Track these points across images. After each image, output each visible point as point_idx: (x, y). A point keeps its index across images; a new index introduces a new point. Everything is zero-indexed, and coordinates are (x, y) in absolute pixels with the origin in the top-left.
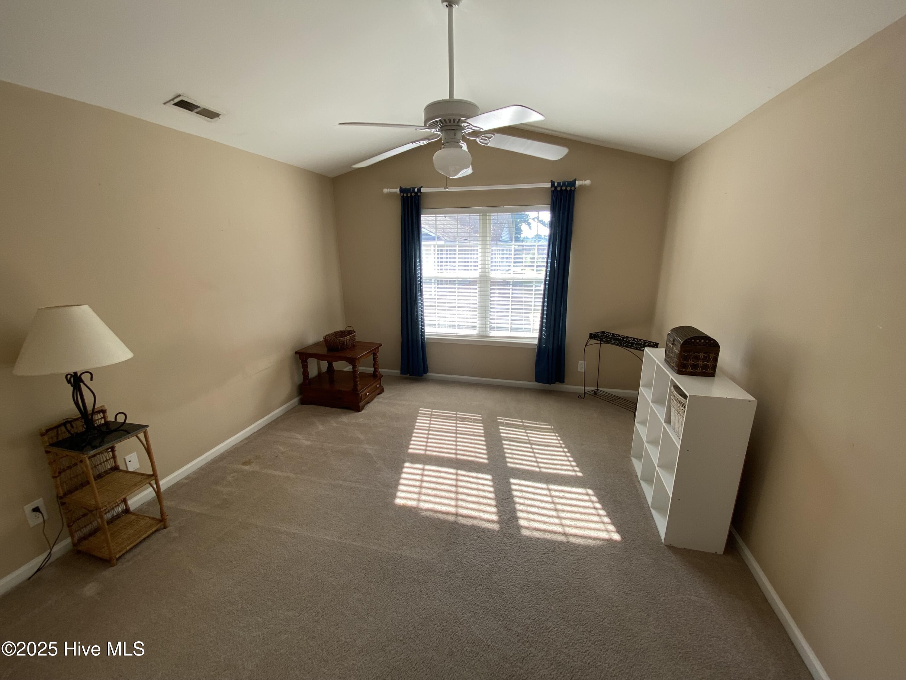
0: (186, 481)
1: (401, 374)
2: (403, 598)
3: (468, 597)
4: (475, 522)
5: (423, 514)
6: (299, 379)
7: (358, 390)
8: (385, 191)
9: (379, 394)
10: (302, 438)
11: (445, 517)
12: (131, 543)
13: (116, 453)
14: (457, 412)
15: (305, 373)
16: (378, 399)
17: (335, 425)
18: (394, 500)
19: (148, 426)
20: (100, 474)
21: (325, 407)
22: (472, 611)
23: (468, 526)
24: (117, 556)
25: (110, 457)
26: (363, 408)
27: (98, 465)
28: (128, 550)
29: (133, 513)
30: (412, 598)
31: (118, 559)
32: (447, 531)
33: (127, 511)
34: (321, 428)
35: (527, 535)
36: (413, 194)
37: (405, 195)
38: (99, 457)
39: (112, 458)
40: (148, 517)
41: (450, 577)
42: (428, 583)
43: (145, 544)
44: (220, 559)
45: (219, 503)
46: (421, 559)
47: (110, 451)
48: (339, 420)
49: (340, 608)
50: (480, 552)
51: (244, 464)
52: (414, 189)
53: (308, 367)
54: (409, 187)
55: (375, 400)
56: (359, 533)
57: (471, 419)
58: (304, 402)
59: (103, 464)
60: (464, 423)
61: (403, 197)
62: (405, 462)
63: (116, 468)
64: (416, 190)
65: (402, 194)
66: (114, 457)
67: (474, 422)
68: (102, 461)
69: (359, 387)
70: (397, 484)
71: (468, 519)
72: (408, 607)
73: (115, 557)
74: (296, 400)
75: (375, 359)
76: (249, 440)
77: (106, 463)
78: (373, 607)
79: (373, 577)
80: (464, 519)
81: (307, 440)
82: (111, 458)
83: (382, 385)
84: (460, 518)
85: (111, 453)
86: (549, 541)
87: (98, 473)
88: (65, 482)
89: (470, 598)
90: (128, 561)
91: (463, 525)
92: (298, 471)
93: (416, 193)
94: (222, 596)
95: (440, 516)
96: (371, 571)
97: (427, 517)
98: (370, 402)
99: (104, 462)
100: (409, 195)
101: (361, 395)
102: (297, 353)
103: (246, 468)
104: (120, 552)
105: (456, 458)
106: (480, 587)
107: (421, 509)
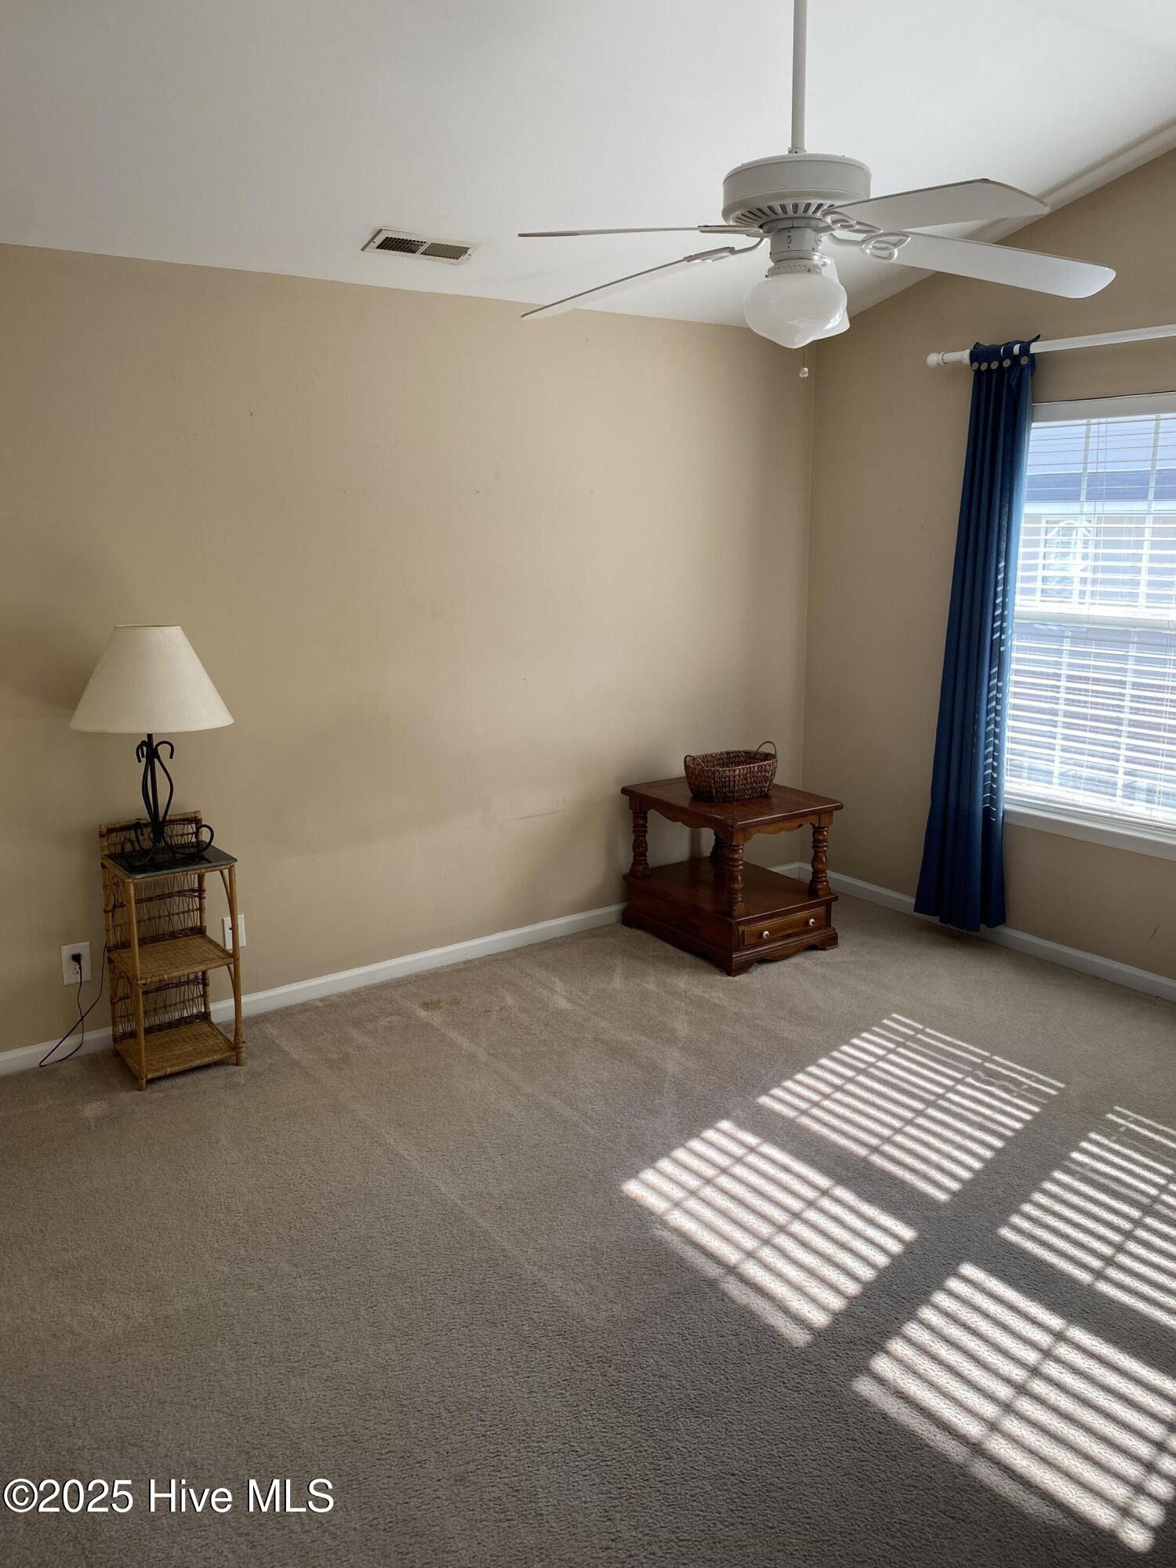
0: (319, 1004)
1: (916, 909)
2: (471, 1347)
3: (590, 1418)
4: (758, 1304)
5: (658, 1233)
6: (624, 859)
7: (735, 914)
8: (933, 359)
9: (813, 947)
10: (563, 993)
11: (701, 1262)
12: (176, 1065)
13: (206, 902)
14: (993, 1055)
15: (639, 847)
16: (803, 960)
17: (651, 987)
18: (625, 1181)
19: (236, 860)
20: (173, 932)
21: (663, 943)
22: (572, 1444)
23: (733, 1302)
24: (149, 1076)
25: (195, 908)
26: (744, 968)
27: (173, 915)
28: (168, 1073)
29: (211, 1024)
30: (487, 1357)
31: (151, 1081)
32: (676, 1287)
33: (205, 1016)
34: (618, 983)
35: (864, 1393)
36: (1007, 363)
37: (984, 367)
38: (177, 901)
39: (197, 909)
40: (223, 1035)
41: (590, 1367)
42: (538, 1352)
43: (194, 1077)
44: (267, 1143)
45: (335, 1056)
46: (568, 1307)
47: (196, 896)
48: (668, 980)
49: (359, 1302)
50: (707, 1362)
51: (426, 1006)
52: (1009, 348)
53: (646, 832)
54: (1000, 344)
55: (795, 960)
56: (504, 1206)
57: (1019, 1084)
58: (629, 919)
59: (182, 915)
60: (986, 1087)
61: (978, 373)
62: (726, 1116)
63: (200, 931)
64: (1016, 349)
65: (976, 365)
66: (201, 909)
67: (1020, 1096)
68: (181, 910)
69: (739, 907)
70: (666, 1151)
71: (749, 1290)
72: (463, 1366)
73: (146, 1076)
74: (612, 911)
75: (817, 844)
76: (468, 967)
77: (186, 914)
78: (410, 1332)
79: (455, 1288)
80: (740, 1284)
81: (569, 1000)
82: (195, 910)
83: (833, 925)
84: (731, 1279)
85: (197, 899)
86: (909, 1435)
87: (171, 930)
88: (121, 925)
89: (590, 1422)
90: (160, 1091)
91: (724, 1297)
92: (500, 1051)
93: (1016, 359)
94: (228, 1194)
95: (690, 1253)
96: (460, 1277)
97: (660, 1243)
98: (777, 961)
99: (183, 913)
100: (995, 365)
101: (743, 932)
102: (625, 791)
103: (423, 1014)
104: (156, 1070)
105: (866, 1157)
106: (635, 1418)
107: (665, 1224)
